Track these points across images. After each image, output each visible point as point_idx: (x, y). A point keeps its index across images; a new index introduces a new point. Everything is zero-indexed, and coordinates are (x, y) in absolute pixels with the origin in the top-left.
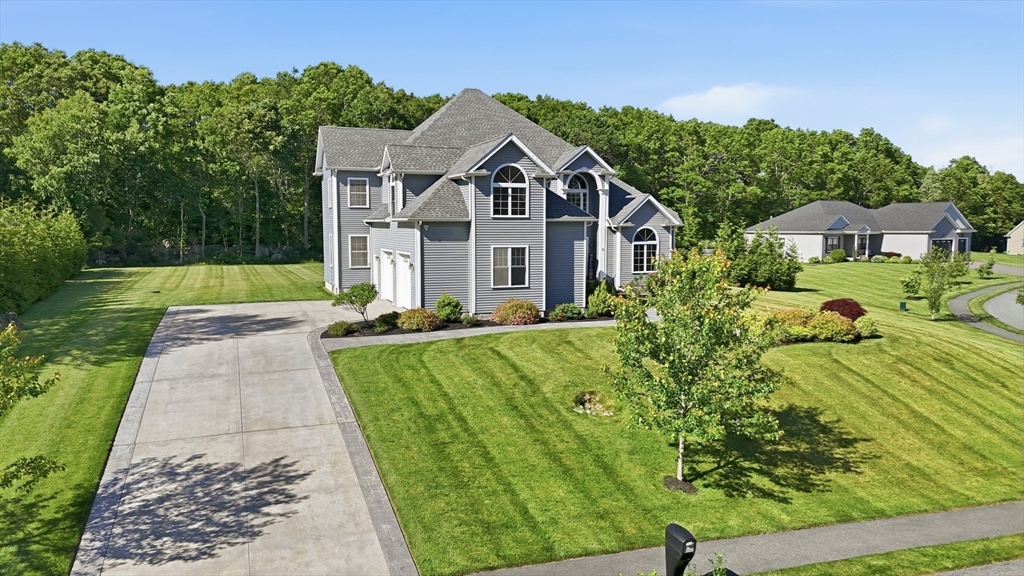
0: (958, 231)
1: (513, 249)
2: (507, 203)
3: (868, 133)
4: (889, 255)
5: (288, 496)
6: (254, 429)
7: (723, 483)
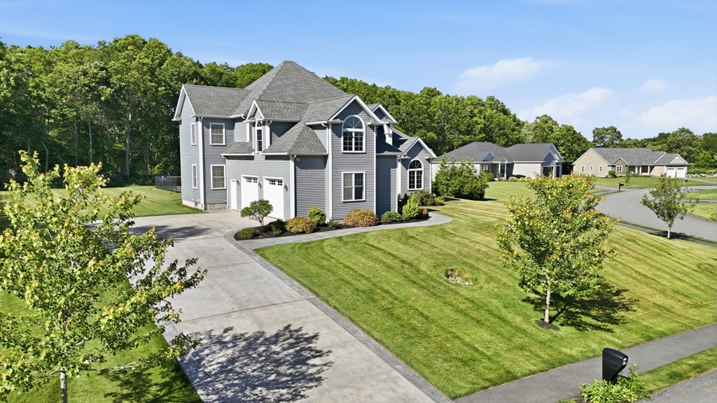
0: (556, 161)
1: (356, 174)
2: (351, 142)
3: (491, 99)
4: (519, 177)
5: (317, 352)
6: (251, 307)
7: (569, 322)
